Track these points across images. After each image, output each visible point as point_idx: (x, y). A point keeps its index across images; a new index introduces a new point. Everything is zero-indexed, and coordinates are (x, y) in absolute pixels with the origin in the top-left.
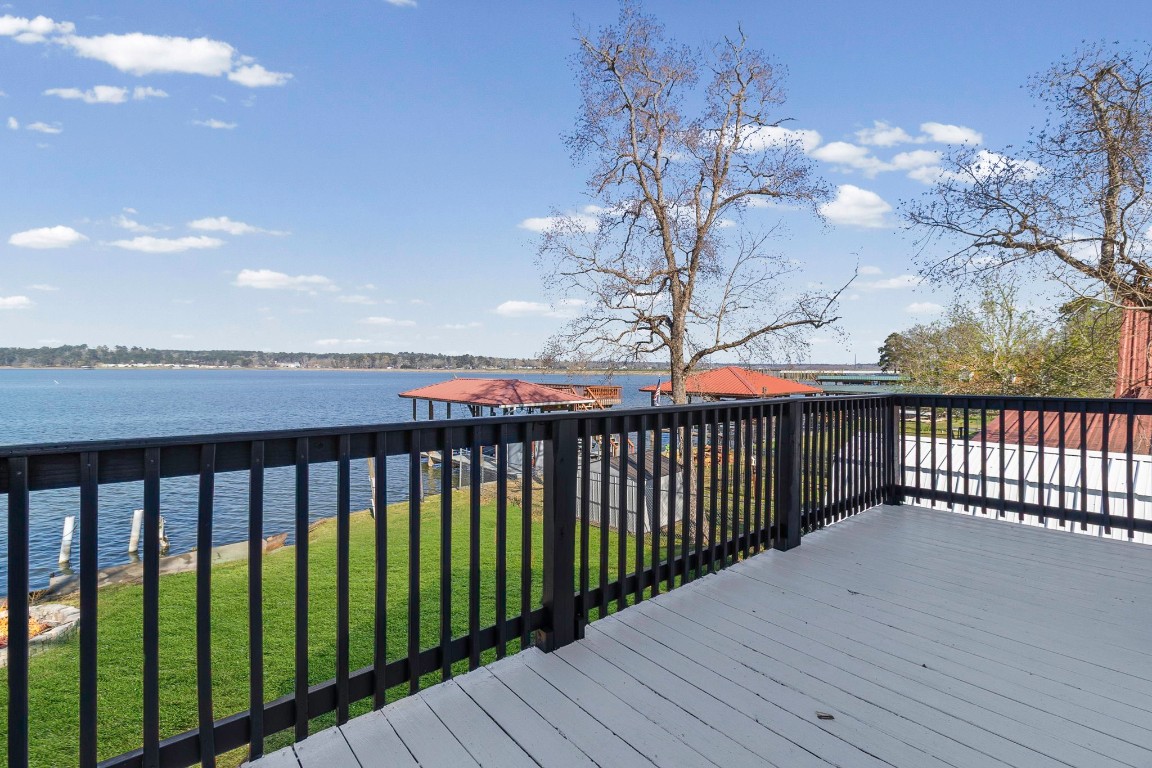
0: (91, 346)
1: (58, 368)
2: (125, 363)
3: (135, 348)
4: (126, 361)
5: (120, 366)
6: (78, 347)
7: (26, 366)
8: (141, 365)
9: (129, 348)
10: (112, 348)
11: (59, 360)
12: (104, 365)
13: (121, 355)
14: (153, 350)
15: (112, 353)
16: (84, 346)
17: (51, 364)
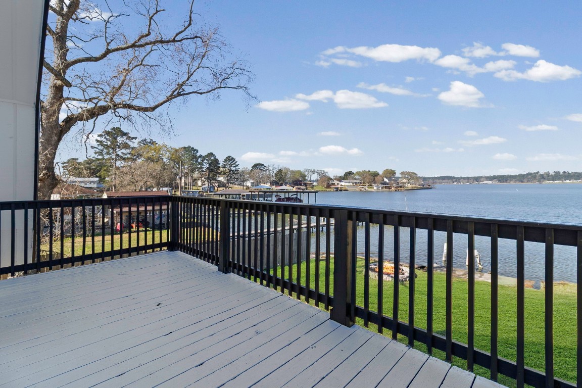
0: (541, 172)
1: (525, 184)
2: (559, 180)
3: (565, 172)
4: (560, 179)
5: (556, 182)
6: (535, 173)
7: (512, 183)
8: (568, 181)
9: (561, 172)
10: (552, 173)
11: (526, 180)
12: (548, 182)
13: (557, 176)
14: (576, 173)
15: (552, 175)
16: (538, 172)
17: (522, 182)
